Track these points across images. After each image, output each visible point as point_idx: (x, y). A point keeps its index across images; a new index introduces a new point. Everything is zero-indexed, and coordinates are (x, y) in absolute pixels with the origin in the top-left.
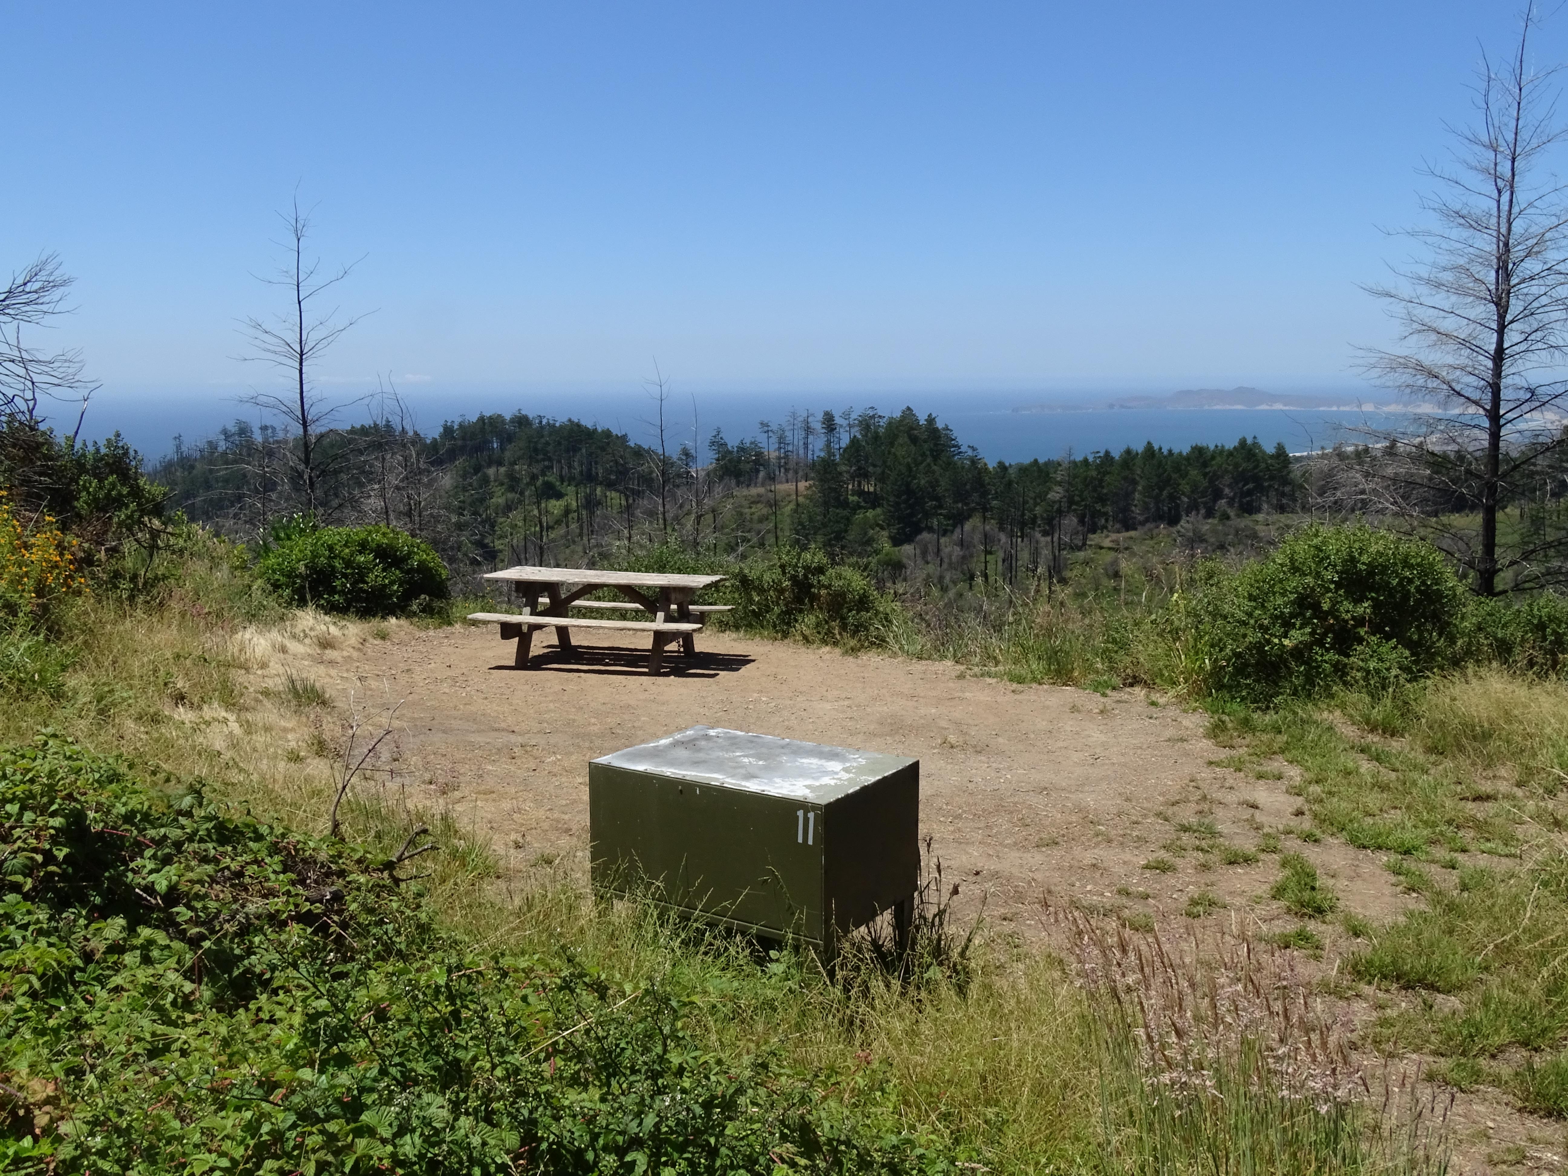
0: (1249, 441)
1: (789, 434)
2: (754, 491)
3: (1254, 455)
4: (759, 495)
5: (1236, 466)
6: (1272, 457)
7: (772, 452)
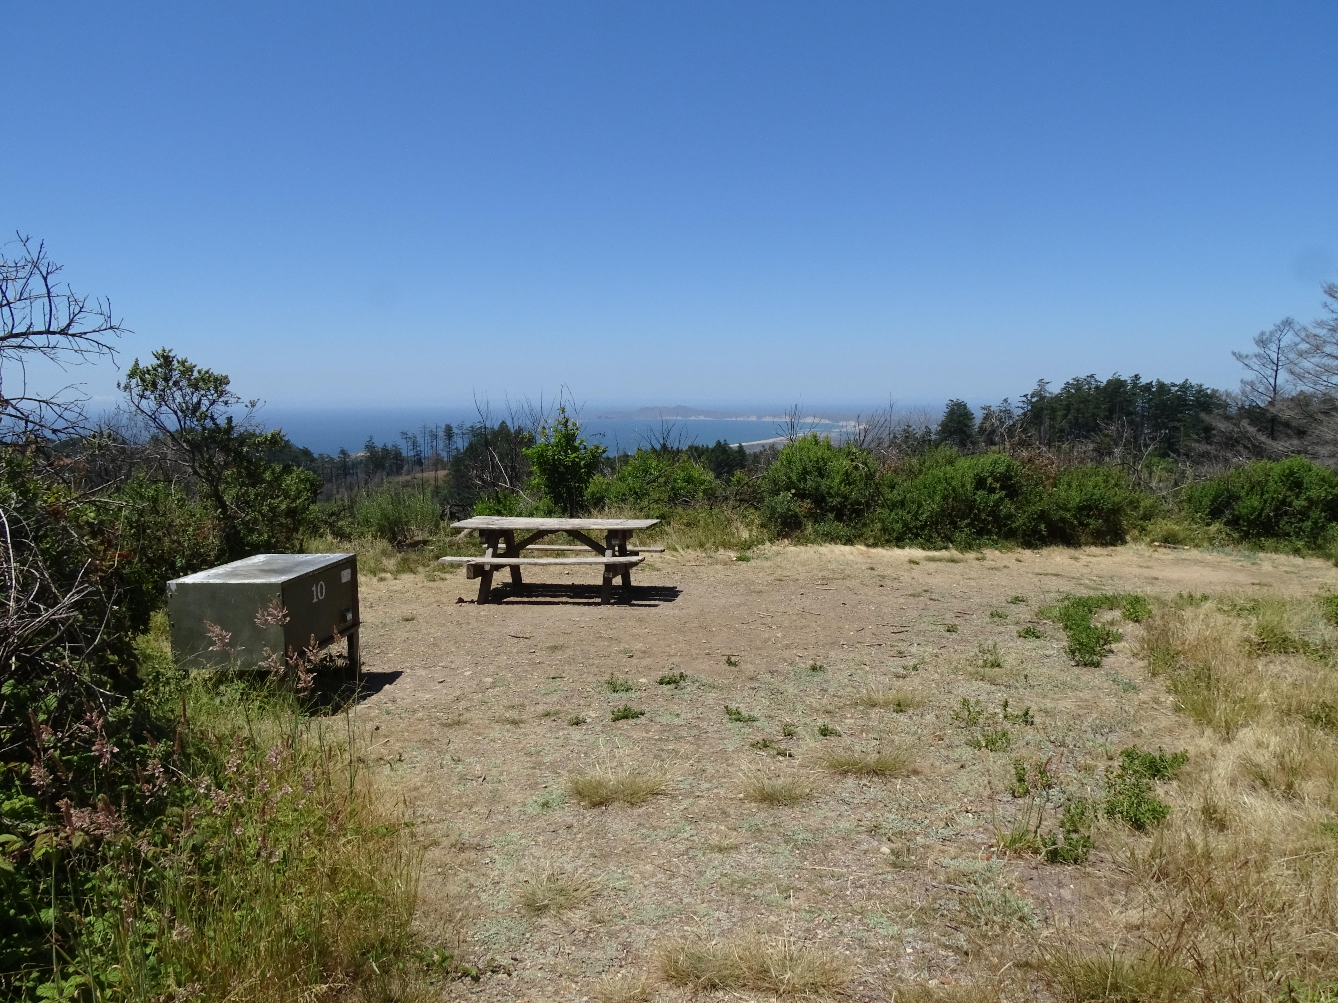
0: (722, 442)
1: (418, 439)
2: (402, 479)
3: (726, 451)
4: (408, 481)
5: (717, 458)
6: (736, 452)
7: (406, 451)
